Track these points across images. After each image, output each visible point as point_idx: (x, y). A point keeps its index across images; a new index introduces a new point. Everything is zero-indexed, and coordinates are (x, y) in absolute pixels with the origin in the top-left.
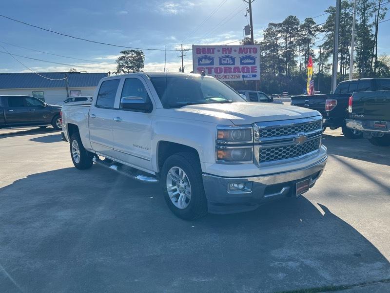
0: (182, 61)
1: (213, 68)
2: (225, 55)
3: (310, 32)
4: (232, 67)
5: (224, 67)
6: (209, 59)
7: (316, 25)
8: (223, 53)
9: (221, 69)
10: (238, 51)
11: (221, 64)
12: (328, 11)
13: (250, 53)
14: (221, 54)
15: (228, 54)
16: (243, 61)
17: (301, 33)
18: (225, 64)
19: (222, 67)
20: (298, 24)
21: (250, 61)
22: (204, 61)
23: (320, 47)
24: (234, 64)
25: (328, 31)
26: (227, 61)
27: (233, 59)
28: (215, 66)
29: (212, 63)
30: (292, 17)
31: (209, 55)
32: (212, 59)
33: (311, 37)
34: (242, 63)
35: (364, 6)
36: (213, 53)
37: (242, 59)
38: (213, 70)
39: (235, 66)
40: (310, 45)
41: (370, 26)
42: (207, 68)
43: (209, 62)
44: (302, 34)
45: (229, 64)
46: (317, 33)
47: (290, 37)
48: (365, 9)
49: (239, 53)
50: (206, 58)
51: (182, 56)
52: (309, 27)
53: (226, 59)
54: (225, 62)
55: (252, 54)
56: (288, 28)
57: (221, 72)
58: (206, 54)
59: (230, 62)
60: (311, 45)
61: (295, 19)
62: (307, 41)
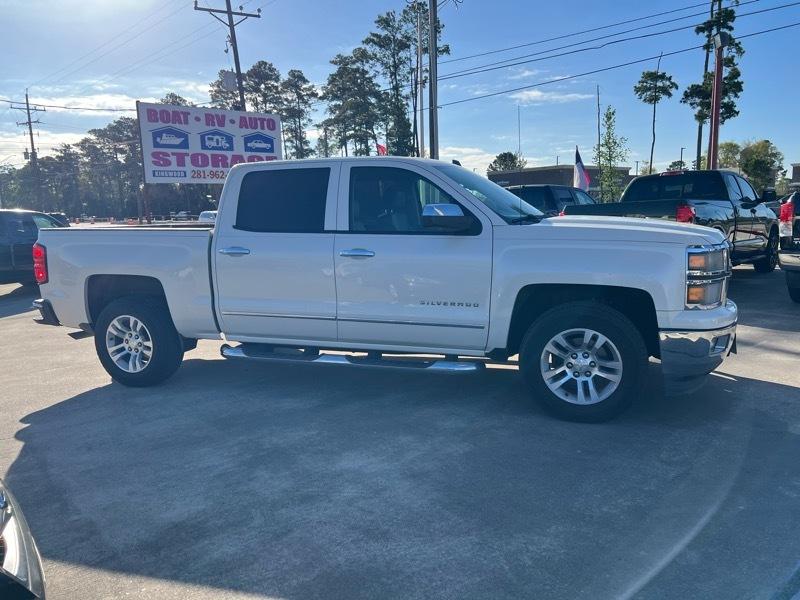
0: (31, 134)
1: (187, 155)
2: (212, 128)
3: (300, 97)
4: (229, 154)
5: (212, 155)
6: (179, 134)
7: (310, 84)
8: (208, 124)
9: (205, 157)
10: (238, 121)
11: (204, 147)
12: (335, 63)
13: (263, 128)
14: (203, 127)
15: (217, 127)
16: (249, 145)
17: (284, 96)
18: (214, 148)
19: (208, 153)
20: (277, 79)
21: (263, 145)
22: (166, 139)
23: (318, 126)
24: (231, 148)
25: (332, 100)
26: (217, 141)
27: (230, 139)
28: (190, 151)
29: (185, 145)
30: (266, 63)
31: (177, 126)
32: (184, 135)
33: (302, 107)
34: (248, 149)
35: (395, 62)
36: (186, 122)
37: (247, 139)
38: (188, 160)
39: (235, 153)
40: (302, 122)
41: (407, 98)
42: (173, 154)
43: (178, 141)
44: (286, 100)
45: (221, 149)
46: (312, 100)
47: (265, 102)
48: (396, 67)
49: (241, 127)
50: (171, 132)
51: (29, 123)
52: (297, 87)
53: (216, 137)
54: (214, 144)
55: (267, 132)
56: (259, 84)
57: (205, 164)
58: (170, 124)
59: (223, 143)
60: (305, 121)
61: (272, 70)
62: (295, 114)
